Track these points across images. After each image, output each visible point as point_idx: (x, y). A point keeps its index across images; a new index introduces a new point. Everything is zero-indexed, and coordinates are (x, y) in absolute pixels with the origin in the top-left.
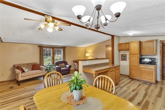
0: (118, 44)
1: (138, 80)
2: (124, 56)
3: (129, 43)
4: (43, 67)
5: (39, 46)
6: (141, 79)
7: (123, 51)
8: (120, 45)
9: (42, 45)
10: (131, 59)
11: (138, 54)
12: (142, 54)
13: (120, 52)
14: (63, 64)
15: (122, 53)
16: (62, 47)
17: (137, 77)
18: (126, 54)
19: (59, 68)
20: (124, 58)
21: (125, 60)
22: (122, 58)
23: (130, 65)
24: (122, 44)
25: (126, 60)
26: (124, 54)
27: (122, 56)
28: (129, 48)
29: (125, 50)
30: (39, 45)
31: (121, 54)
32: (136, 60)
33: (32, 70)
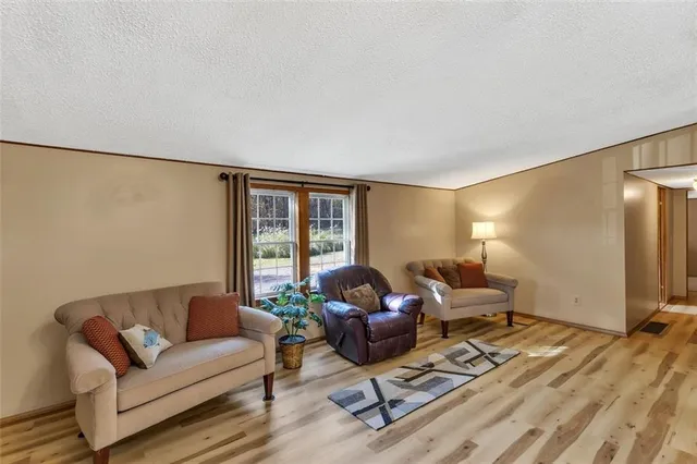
4: (252, 315)
5: (224, 177)
9: (245, 172)
14: (366, 288)
16: (351, 187)
19: (359, 317)
30: (227, 171)
33: (188, 340)
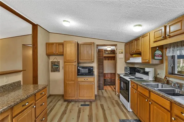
0: (46, 43)
1: (76, 101)
2: (56, 64)
3: (63, 43)
6: (80, 98)
7: (54, 57)
8: (48, 45)
10: (67, 69)
11: (75, 62)
12: (80, 61)
13: (49, 58)
15: (52, 59)
17: (74, 97)
18: (58, 61)
20: (55, 67)
21: (57, 70)
22: (52, 67)
23: (65, 79)
24: (53, 44)
25: (59, 71)
26: (57, 61)
27: (53, 63)
28: (63, 52)
29: (57, 55)
31: (51, 62)
32: (73, 70)
